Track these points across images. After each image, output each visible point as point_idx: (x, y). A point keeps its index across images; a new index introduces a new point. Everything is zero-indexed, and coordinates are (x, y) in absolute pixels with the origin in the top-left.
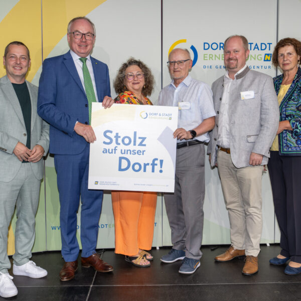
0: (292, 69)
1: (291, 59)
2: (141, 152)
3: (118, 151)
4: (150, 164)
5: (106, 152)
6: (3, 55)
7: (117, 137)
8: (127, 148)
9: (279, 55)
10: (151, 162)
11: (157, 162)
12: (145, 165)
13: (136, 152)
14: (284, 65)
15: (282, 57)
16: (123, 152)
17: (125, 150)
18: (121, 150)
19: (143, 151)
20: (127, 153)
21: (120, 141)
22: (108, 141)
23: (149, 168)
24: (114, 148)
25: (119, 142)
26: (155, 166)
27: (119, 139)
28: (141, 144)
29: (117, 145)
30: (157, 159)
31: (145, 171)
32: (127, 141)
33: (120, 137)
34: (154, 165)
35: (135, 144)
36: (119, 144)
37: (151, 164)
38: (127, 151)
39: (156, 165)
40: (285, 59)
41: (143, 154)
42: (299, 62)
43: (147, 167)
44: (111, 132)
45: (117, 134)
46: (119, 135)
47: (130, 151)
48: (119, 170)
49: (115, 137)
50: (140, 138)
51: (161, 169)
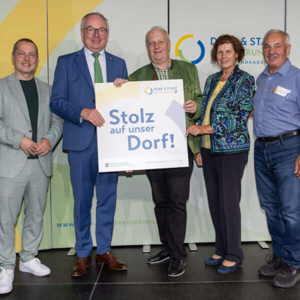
1: (230, 57)
2: (150, 129)
3: (127, 130)
4: (160, 140)
5: (114, 133)
6: (12, 52)
7: (124, 115)
8: (135, 125)
9: (218, 52)
10: (161, 138)
11: (167, 137)
12: (156, 141)
13: (145, 129)
15: (220, 54)
16: (131, 130)
17: (133, 128)
18: (130, 129)
19: (152, 128)
20: (136, 131)
21: (127, 119)
22: (115, 120)
23: (160, 144)
24: (121, 128)
26: (166, 142)
27: (126, 117)
28: (149, 121)
29: (124, 124)
30: (167, 134)
31: (156, 147)
32: (134, 119)
33: (126, 115)
34: (164, 140)
35: (142, 121)
36: (126, 123)
37: (162, 140)
38: (136, 129)
39: (167, 140)
41: (152, 131)
43: (158, 143)
44: (117, 111)
45: (123, 113)
46: (126, 114)
47: (139, 128)
48: (129, 150)
49: (121, 116)
50: (147, 114)
51: (172, 144)
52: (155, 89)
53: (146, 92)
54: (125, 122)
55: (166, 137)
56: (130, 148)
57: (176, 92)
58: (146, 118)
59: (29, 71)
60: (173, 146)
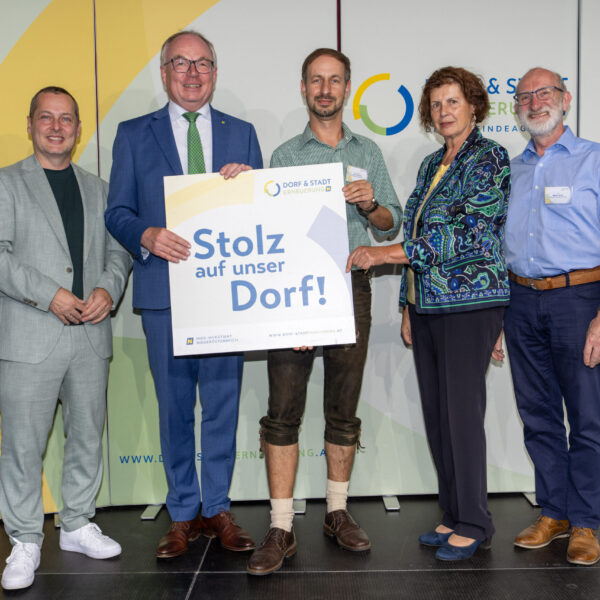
0: (458, 134)
1: (456, 112)
2: (275, 266)
3: (228, 270)
4: (297, 290)
5: (204, 275)
7: (222, 240)
9: (432, 104)
10: (298, 285)
11: (312, 283)
12: (288, 292)
13: (265, 267)
14: (442, 125)
15: (437, 109)
16: (238, 270)
17: (241, 266)
18: (235, 267)
19: (280, 264)
20: (247, 272)
21: (229, 247)
22: (204, 251)
23: (296, 297)
24: (218, 265)
25: (227, 251)
26: (309, 292)
27: (227, 244)
28: (273, 250)
29: (224, 258)
30: (310, 277)
31: (288, 304)
32: (243, 246)
33: (228, 240)
34: (305, 289)
35: (260, 251)
36: (228, 255)
37: (301, 289)
38: (247, 266)
39: (311, 288)
40: (444, 113)
41: (280, 270)
42: (475, 118)
43: (292, 295)
44: (209, 232)
45: (222, 235)
46: (226, 237)
47: (253, 266)
48: (234, 310)
49: (218, 241)
50: (269, 237)
51: (321, 296)
52: (286, 185)
53: (267, 191)
54: (225, 254)
55: (310, 283)
56: (237, 307)
57: (329, 189)
58: (267, 244)
59: (61, 152)
60: (322, 301)
